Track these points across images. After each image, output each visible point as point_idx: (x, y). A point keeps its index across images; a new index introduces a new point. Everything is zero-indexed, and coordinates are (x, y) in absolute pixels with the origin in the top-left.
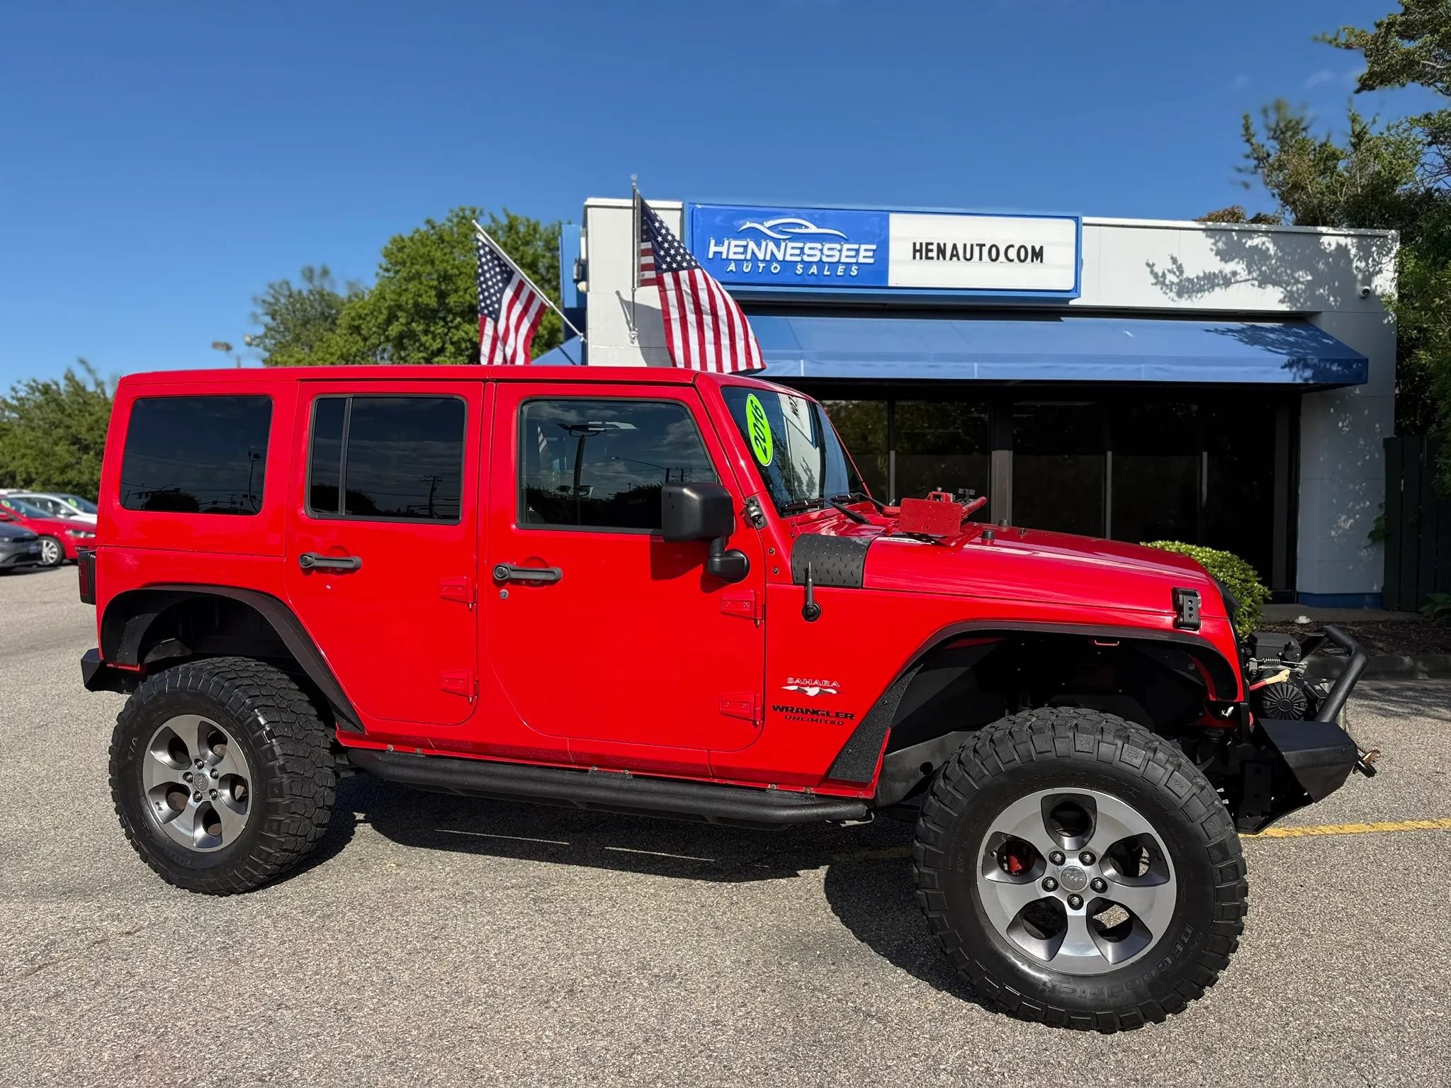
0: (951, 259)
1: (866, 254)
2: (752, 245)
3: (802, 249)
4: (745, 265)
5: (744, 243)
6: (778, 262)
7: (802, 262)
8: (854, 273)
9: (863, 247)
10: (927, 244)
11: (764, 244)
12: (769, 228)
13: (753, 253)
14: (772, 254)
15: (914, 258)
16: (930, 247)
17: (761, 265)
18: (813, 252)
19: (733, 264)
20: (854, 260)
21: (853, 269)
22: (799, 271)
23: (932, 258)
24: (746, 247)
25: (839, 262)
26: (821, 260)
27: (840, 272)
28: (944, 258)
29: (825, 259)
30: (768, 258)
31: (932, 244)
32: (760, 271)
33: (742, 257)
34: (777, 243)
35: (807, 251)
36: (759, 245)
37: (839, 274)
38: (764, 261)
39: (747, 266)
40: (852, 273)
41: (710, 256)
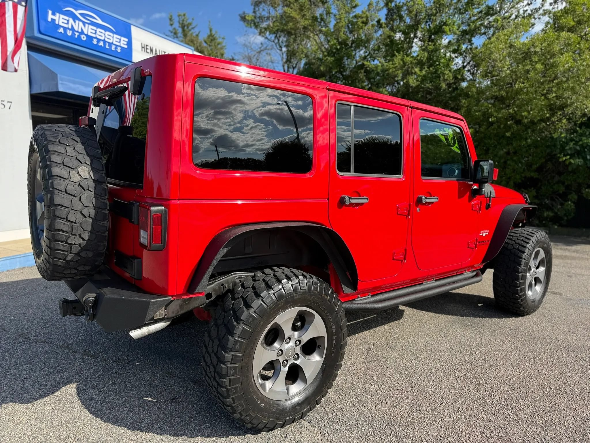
1: (124, 43)
2: (71, 21)
3: (96, 31)
5: (67, 18)
6: (85, 35)
7: (96, 38)
8: (119, 50)
9: (123, 39)
10: (147, 46)
11: (77, 22)
12: (80, 14)
13: (72, 26)
14: (82, 29)
15: (142, 50)
17: (77, 34)
18: (101, 34)
19: (62, 29)
20: (118, 44)
22: (95, 42)
24: (68, 21)
25: (112, 43)
26: (105, 39)
27: (113, 48)
29: (107, 40)
30: (80, 31)
32: (76, 37)
33: (66, 26)
34: (84, 23)
35: (98, 32)
36: (75, 22)
38: (78, 32)
39: (69, 32)
41: (49, 20)
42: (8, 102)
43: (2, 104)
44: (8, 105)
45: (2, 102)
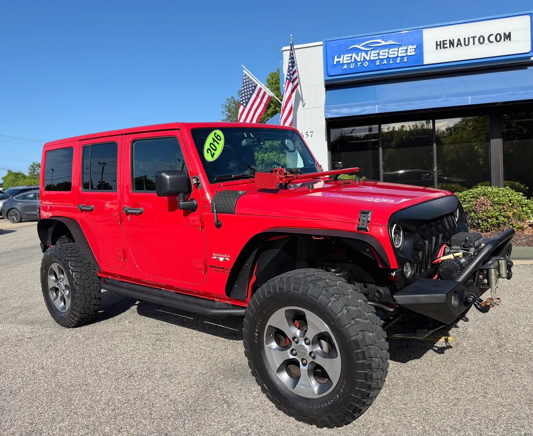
0: (457, 46)
1: (411, 50)
2: (354, 55)
3: (379, 53)
4: (351, 65)
5: (351, 55)
6: (367, 61)
7: (379, 59)
8: (405, 60)
9: (410, 47)
10: (444, 41)
11: (360, 54)
12: (362, 46)
13: (355, 59)
14: (364, 57)
15: (437, 49)
16: (445, 42)
17: (359, 64)
18: (384, 54)
19: (346, 66)
20: (405, 54)
21: (405, 59)
22: (378, 64)
23: (447, 47)
24: (351, 57)
25: (397, 57)
26: (388, 57)
28: (453, 46)
29: (390, 56)
30: (362, 60)
31: (446, 41)
32: (359, 66)
33: (350, 61)
34: (366, 52)
35: (381, 54)
36: (358, 55)
37: (397, 62)
38: (360, 62)
39: (352, 65)
40: (404, 61)
41: (335, 63)
42: (311, 132)
43: (306, 134)
44: (310, 134)
45: (307, 133)
